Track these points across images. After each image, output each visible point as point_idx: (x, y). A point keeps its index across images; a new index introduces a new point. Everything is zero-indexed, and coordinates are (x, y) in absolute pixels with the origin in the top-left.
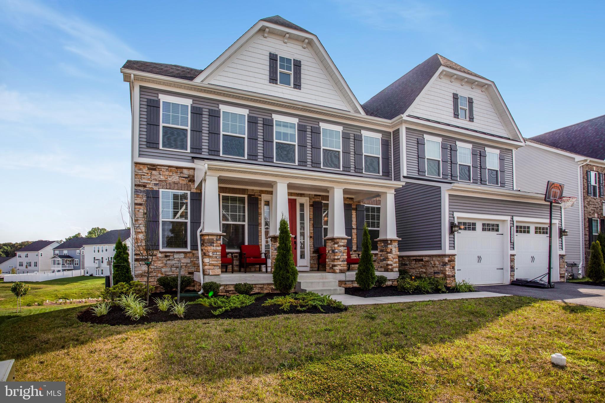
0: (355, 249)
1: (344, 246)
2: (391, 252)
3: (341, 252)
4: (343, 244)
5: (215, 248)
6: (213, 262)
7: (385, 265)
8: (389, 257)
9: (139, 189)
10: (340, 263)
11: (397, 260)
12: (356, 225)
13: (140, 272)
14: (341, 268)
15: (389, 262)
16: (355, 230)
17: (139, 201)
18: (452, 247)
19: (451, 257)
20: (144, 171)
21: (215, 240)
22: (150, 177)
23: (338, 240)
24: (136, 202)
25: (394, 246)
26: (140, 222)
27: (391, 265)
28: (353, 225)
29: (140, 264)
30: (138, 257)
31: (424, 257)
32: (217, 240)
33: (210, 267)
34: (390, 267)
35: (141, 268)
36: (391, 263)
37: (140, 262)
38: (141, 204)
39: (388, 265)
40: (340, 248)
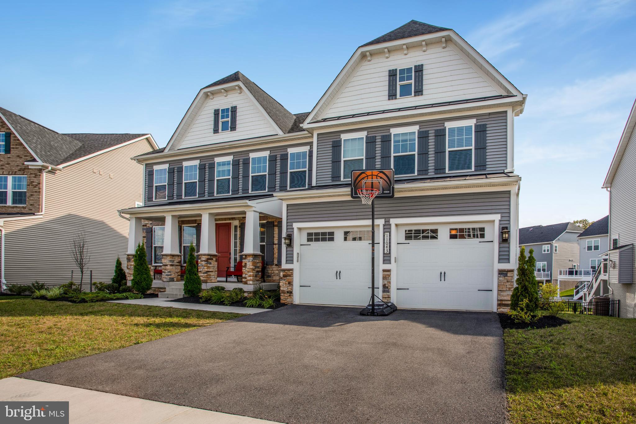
1: (205, 261)
3: (203, 266)
4: (204, 259)
6: (130, 272)
10: (202, 275)
18: (290, 260)
19: (286, 271)
27: (245, 278)
40: (202, 263)
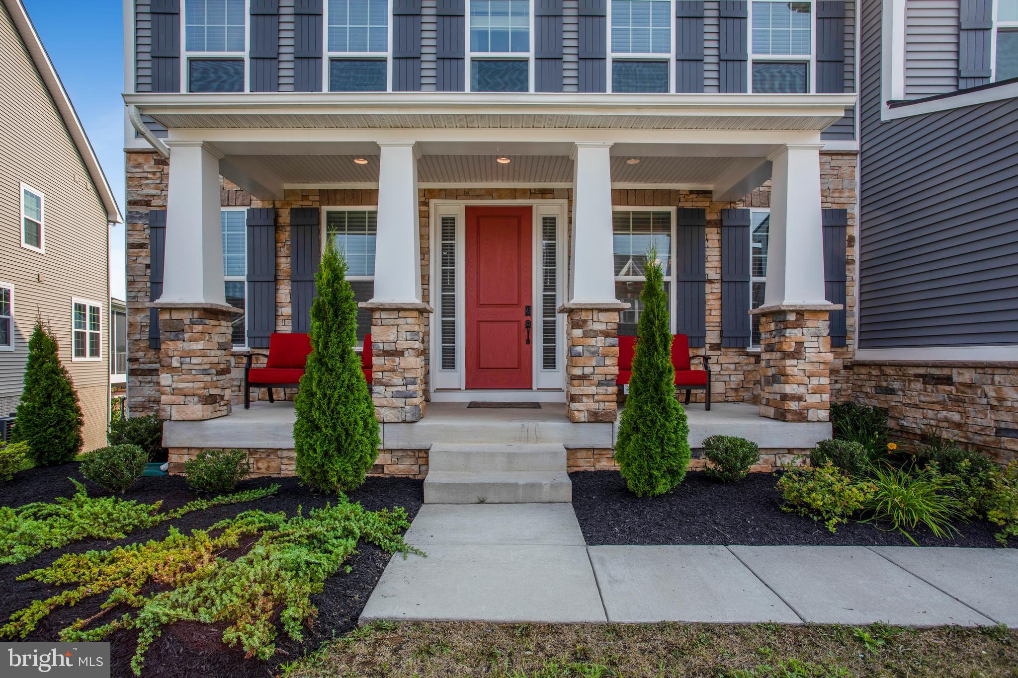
0: (717, 341)
1: (606, 334)
2: (798, 353)
3: (595, 353)
5: (186, 346)
6: (181, 385)
7: (778, 397)
8: (789, 371)
9: (135, 210)
10: (593, 390)
11: (825, 381)
12: (718, 271)
13: (140, 399)
14: (594, 406)
15: (789, 389)
16: (718, 285)
17: (138, 238)
20: (146, 168)
21: (187, 322)
22: (158, 181)
23: (583, 315)
24: (131, 241)
25: (812, 331)
26: (139, 286)
27: (799, 398)
28: (707, 271)
29: (141, 382)
30: (135, 367)
31: (955, 371)
32: (193, 323)
33: (173, 397)
34: (793, 406)
35: (142, 390)
36: (802, 390)
37: (140, 378)
38: (142, 246)
39: (785, 397)
40: (593, 341)
